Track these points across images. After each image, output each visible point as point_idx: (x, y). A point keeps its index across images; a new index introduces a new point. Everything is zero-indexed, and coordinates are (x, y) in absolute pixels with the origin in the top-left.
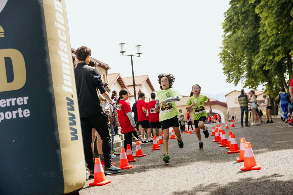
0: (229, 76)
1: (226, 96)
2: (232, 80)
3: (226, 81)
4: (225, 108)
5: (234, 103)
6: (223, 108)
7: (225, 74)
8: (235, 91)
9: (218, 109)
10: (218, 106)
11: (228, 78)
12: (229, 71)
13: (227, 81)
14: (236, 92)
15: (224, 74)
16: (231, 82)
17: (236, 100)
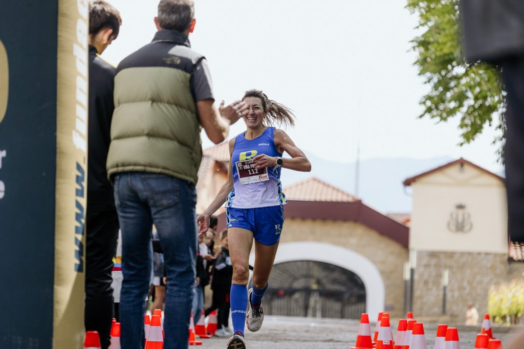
0: (444, 84)
1: (408, 183)
2: (452, 105)
3: (423, 108)
4: (395, 247)
5: (449, 224)
6: (386, 248)
7: (420, 74)
8: (462, 163)
9: (359, 249)
10: (358, 233)
11: (436, 93)
12: (445, 62)
13: (429, 110)
14: (466, 167)
15: (417, 69)
16: (450, 119)
17: (460, 212)
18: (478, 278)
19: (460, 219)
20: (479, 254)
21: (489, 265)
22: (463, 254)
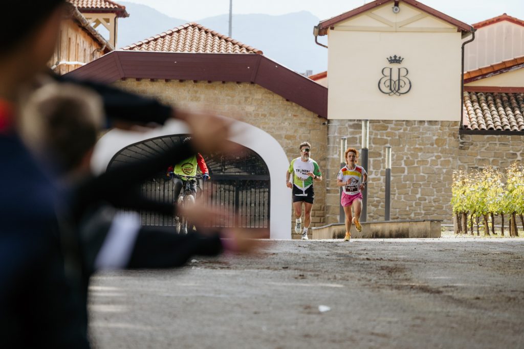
1: (322, 29)
14: (402, 6)
17: (395, 67)
18: (420, 154)
19: (395, 77)
20: (421, 122)
21: (435, 138)
22: (399, 123)
